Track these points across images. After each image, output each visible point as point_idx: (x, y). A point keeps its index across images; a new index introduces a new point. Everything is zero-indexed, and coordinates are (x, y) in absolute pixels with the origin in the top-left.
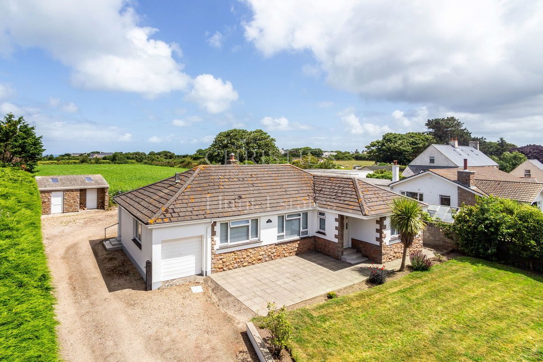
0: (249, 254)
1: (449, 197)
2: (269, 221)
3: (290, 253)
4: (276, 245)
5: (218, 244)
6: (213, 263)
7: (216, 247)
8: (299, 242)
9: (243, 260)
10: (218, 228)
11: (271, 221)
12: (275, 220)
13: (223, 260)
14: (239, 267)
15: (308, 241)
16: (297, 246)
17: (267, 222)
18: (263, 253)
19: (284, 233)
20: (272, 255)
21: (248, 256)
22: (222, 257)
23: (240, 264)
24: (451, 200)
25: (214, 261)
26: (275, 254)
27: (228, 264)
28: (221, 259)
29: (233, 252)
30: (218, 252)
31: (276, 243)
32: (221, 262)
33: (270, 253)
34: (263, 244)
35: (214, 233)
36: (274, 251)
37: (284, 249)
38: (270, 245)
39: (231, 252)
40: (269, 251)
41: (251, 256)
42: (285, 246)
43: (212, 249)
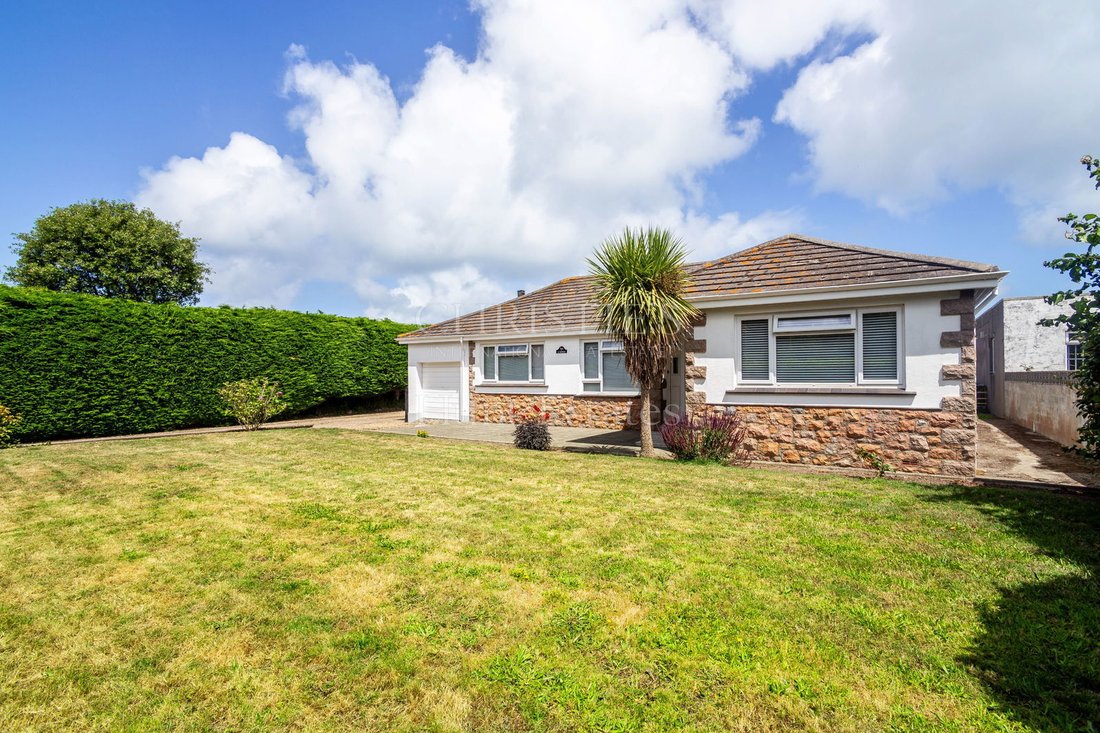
0: (524, 404)
2: (562, 350)
3: (611, 422)
4: (577, 398)
5: (480, 379)
6: (471, 406)
7: (475, 383)
8: (630, 403)
10: (478, 352)
11: (566, 351)
12: (575, 348)
13: (485, 404)
14: (508, 421)
16: (628, 410)
17: (558, 351)
18: (550, 409)
19: (600, 378)
20: (567, 417)
21: (523, 407)
22: (483, 399)
23: (510, 417)
25: (473, 403)
26: (574, 416)
27: (491, 412)
28: (482, 402)
29: (499, 394)
30: (478, 391)
31: (579, 394)
32: (481, 406)
33: (562, 412)
34: (549, 391)
35: (472, 361)
36: (571, 409)
37: (594, 410)
38: (564, 396)
39: (496, 395)
40: (562, 408)
41: (527, 408)
42: (597, 405)
43: (470, 385)
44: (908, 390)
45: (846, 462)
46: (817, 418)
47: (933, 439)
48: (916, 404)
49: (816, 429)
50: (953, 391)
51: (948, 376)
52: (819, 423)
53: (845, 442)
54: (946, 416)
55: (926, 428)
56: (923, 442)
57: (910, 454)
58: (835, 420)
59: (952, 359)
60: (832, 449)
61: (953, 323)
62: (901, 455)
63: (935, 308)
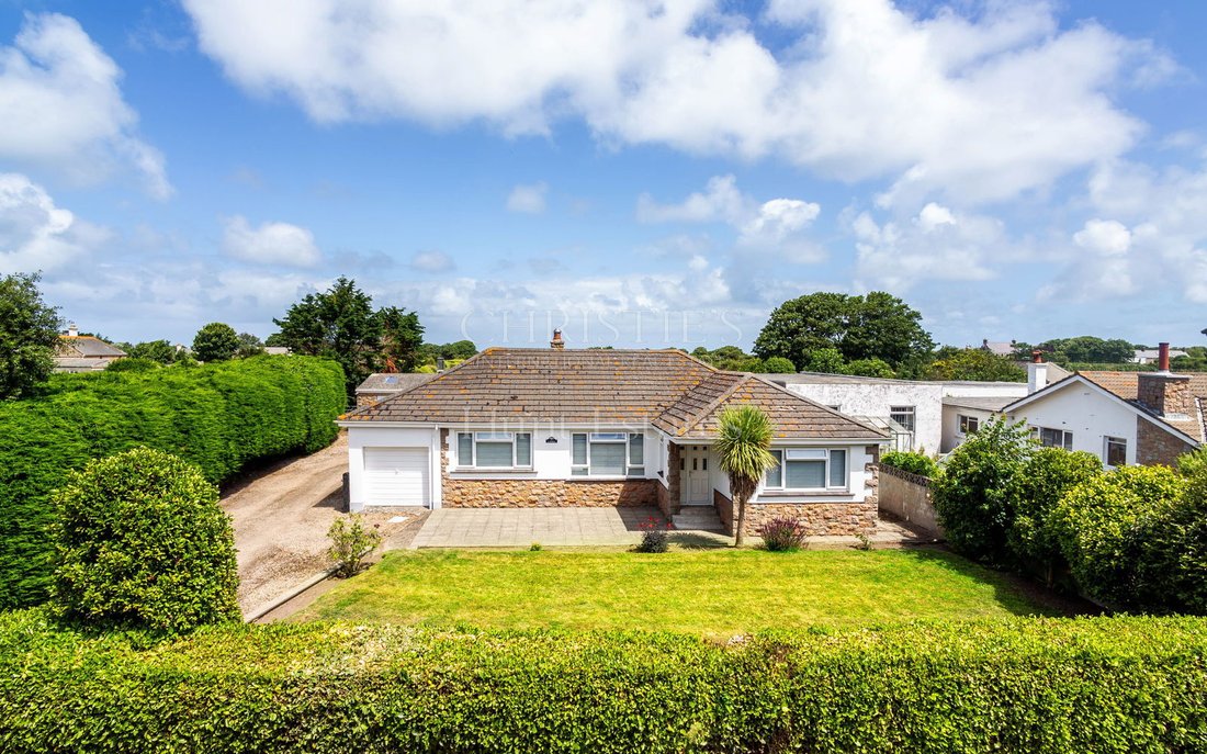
0: (511, 489)
1: (1125, 441)
2: (552, 441)
3: (599, 501)
4: (567, 482)
5: (454, 462)
6: (444, 492)
7: (449, 469)
9: (498, 496)
10: (452, 439)
11: (556, 442)
12: (565, 439)
13: (463, 491)
14: (492, 506)
15: (642, 486)
16: (618, 492)
17: (547, 442)
18: (540, 492)
19: (588, 464)
20: (558, 499)
21: (509, 492)
22: (460, 485)
23: (495, 502)
24: (1127, 448)
25: (446, 489)
26: (565, 498)
27: (470, 498)
28: (458, 488)
29: (481, 481)
30: (452, 477)
31: (568, 479)
32: (458, 492)
33: (553, 495)
34: (538, 477)
35: (444, 446)
36: (562, 491)
37: (585, 492)
38: (554, 481)
39: (476, 481)
40: (553, 491)
41: (515, 493)
42: (587, 488)
43: (443, 471)
44: (851, 493)
45: (823, 533)
46: (809, 509)
47: (862, 517)
48: (855, 499)
49: (809, 515)
50: (869, 493)
51: (868, 485)
52: (810, 512)
53: (823, 522)
54: (867, 506)
55: (859, 512)
56: (857, 519)
57: (852, 526)
58: (818, 510)
59: (869, 476)
60: (816, 526)
61: (870, 459)
62: (848, 527)
63: (863, 450)
